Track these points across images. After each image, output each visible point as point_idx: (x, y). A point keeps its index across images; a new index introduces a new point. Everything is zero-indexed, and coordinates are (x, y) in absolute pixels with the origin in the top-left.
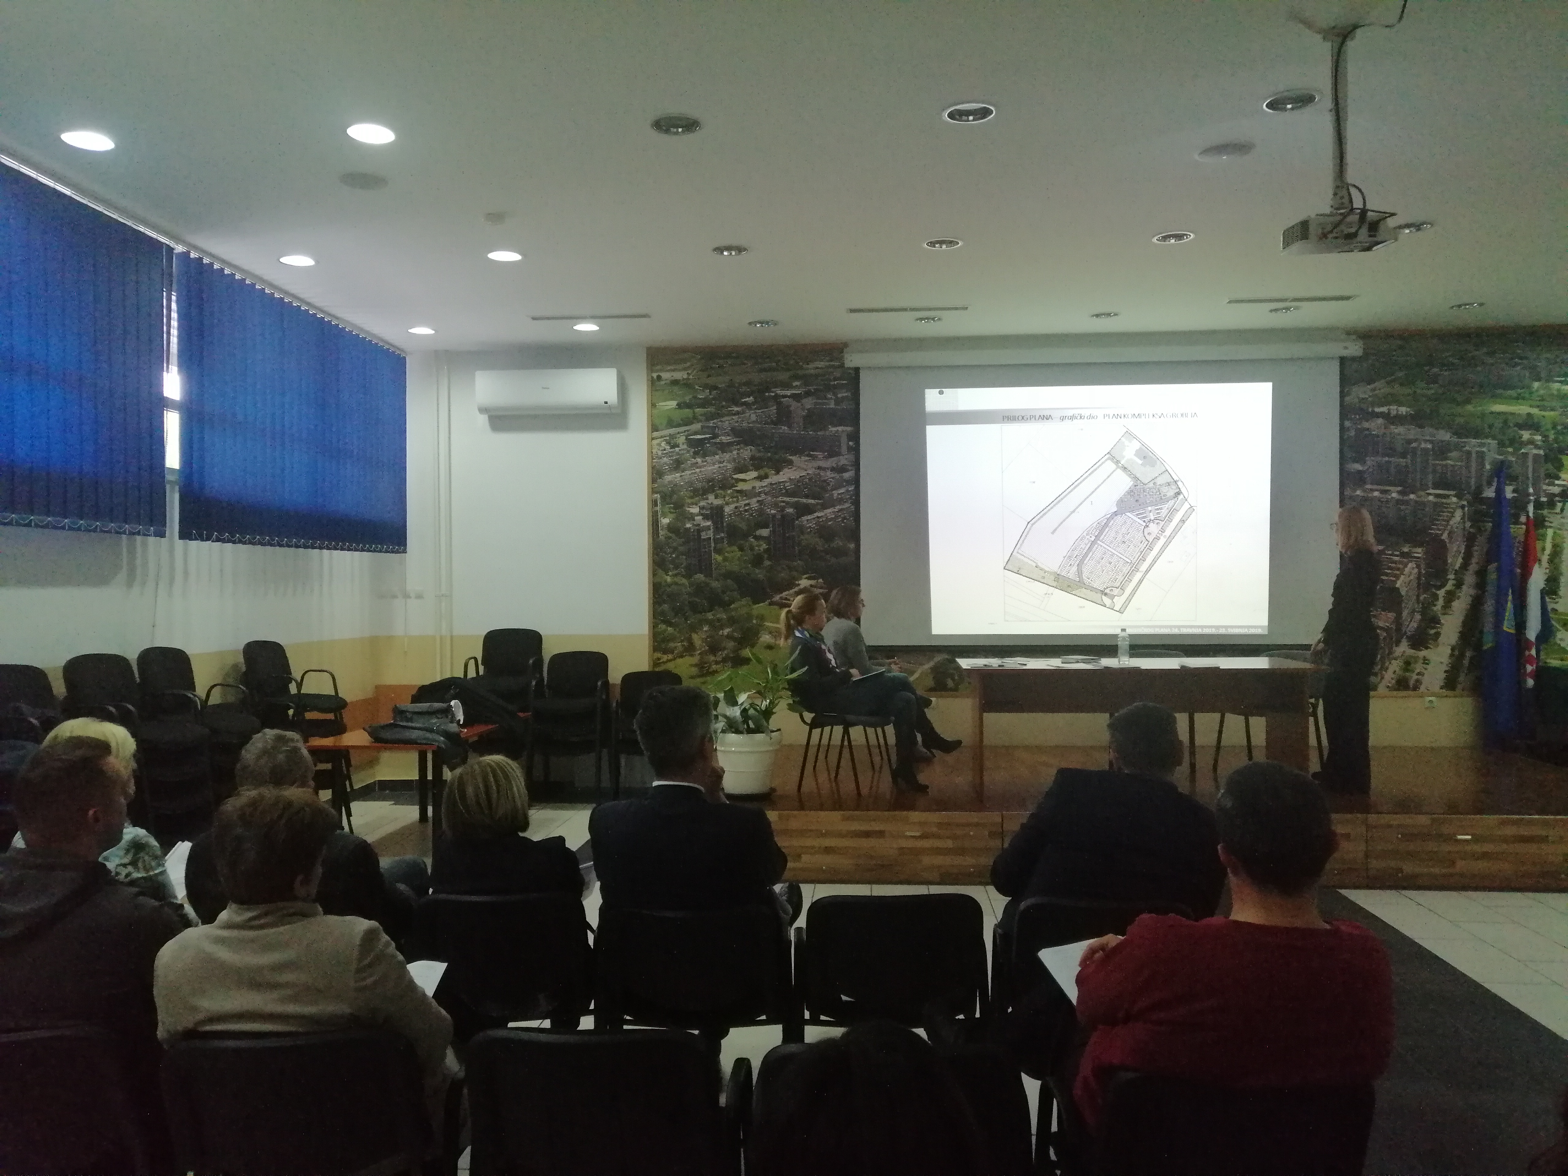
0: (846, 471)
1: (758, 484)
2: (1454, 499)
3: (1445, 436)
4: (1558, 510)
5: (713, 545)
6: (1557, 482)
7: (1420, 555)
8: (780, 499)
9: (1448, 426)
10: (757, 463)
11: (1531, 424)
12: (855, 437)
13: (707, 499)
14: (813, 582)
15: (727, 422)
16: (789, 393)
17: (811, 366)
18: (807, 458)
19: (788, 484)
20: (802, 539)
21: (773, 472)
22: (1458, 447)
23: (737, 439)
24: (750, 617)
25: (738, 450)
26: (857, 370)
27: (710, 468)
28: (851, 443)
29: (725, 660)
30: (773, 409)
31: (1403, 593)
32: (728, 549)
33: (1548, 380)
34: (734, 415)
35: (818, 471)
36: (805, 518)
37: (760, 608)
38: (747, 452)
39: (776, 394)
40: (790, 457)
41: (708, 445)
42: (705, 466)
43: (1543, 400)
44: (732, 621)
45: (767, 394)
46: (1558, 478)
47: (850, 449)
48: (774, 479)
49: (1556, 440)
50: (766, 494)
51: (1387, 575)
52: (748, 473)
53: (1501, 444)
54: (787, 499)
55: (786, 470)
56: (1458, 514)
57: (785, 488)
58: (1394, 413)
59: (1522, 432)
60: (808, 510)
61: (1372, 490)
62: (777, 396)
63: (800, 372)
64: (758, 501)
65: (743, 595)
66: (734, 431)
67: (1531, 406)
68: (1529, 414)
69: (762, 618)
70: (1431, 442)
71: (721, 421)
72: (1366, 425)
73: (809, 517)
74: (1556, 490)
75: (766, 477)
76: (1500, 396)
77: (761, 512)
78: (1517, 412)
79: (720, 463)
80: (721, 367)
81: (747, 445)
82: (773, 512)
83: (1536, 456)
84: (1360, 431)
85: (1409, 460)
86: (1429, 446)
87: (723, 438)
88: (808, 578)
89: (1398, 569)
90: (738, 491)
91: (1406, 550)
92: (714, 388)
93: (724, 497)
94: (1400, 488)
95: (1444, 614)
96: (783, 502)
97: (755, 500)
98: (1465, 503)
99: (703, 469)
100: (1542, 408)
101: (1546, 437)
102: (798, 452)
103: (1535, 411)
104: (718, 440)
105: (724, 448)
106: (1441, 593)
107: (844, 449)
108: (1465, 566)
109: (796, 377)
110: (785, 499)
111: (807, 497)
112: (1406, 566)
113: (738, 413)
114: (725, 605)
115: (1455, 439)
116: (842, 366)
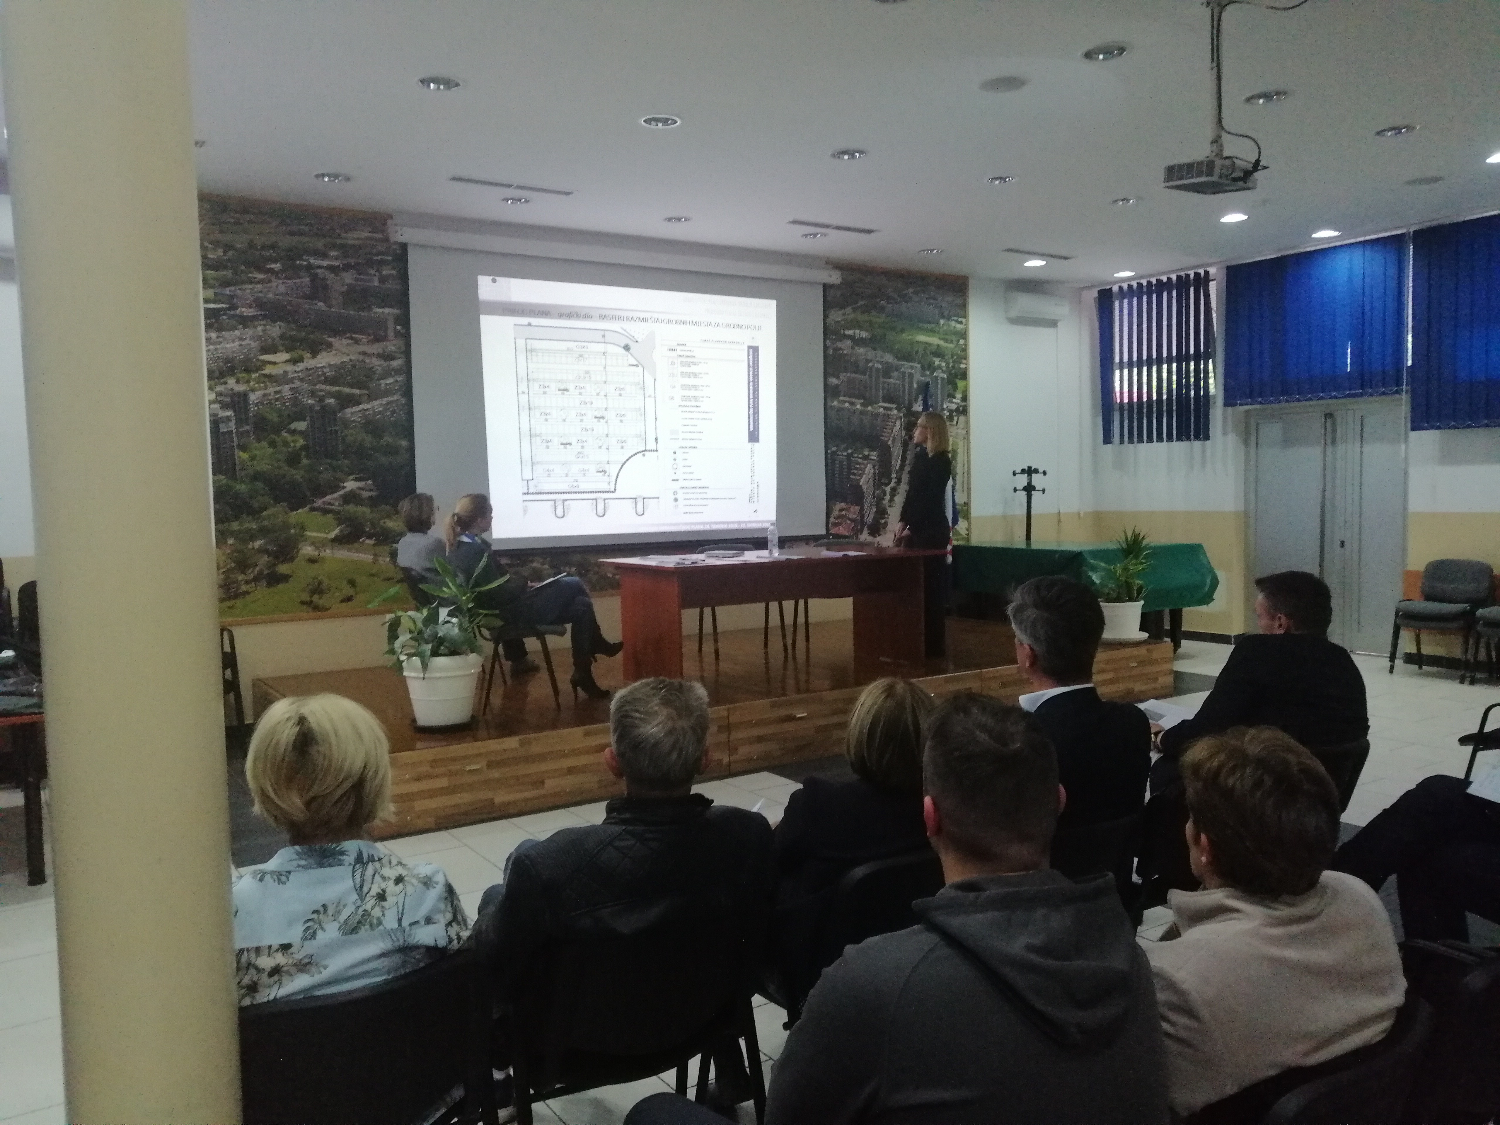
0: (393, 358)
1: (290, 368)
2: (895, 412)
3: (889, 358)
4: (955, 422)
5: (235, 439)
6: (954, 400)
7: (875, 458)
8: (317, 387)
9: (891, 351)
10: (290, 344)
11: (939, 353)
12: (404, 320)
13: (226, 383)
14: (361, 484)
15: (248, 291)
16: (325, 263)
17: (350, 235)
18: (349, 341)
19: (328, 370)
20: (346, 436)
21: (309, 355)
22: (897, 369)
23: (262, 313)
24: (286, 526)
25: (265, 325)
26: (404, 247)
27: (228, 346)
28: (398, 328)
29: (256, 579)
30: (307, 280)
31: (865, 490)
32: (257, 445)
33: (949, 318)
34: (258, 283)
35: (361, 357)
36: (348, 411)
37: (300, 514)
38: (275, 330)
39: (309, 263)
40: (330, 339)
41: (224, 317)
42: (220, 343)
43: (946, 334)
44: (263, 531)
45: (298, 262)
46: (955, 398)
47: (397, 334)
48: (310, 363)
49: (953, 367)
50: (301, 380)
51: (854, 474)
52: (278, 354)
53: (923, 368)
54: (328, 388)
55: (324, 354)
56: (898, 424)
57: (324, 374)
58: (857, 336)
59: (935, 359)
60: (353, 401)
61: (845, 402)
62: (310, 267)
63: (339, 242)
64: (291, 389)
65: (277, 500)
66: (259, 304)
67: (940, 339)
68: (938, 345)
69: (303, 528)
70: (881, 362)
71: (240, 289)
72: (839, 345)
73: (355, 409)
74: (954, 407)
75: (301, 360)
76: (920, 329)
77: (295, 401)
78: (932, 342)
79: (241, 339)
80: (238, 223)
81: (274, 321)
82: (310, 402)
83: (943, 379)
84: (836, 349)
85: (867, 377)
86: (880, 366)
87: (244, 309)
88: (356, 480)
89: (861, 469)
90: (265, 376)
91: (866, 453)
92: (228, 247)
93: (248, 382)
94: (862, 401)
95: (890, 506)
96: (323, 391)
97: (287, 387)
98: (902, 415)
99: (218, 347)
100: (946, 341)
101: (947, 364)
102: (336, 333)
103: (942, 343)
104: (238, 312)
105: (245, 322)
106: (888, 489)
107: (391, 334)
108: (902, 467)
109: (334, 246)
110: (323, 387)
111: (352, 386)
112: (866, 467)
113: (260, 282)
114: (254, 513)
115: (896, 362)
116: (387, 240)
